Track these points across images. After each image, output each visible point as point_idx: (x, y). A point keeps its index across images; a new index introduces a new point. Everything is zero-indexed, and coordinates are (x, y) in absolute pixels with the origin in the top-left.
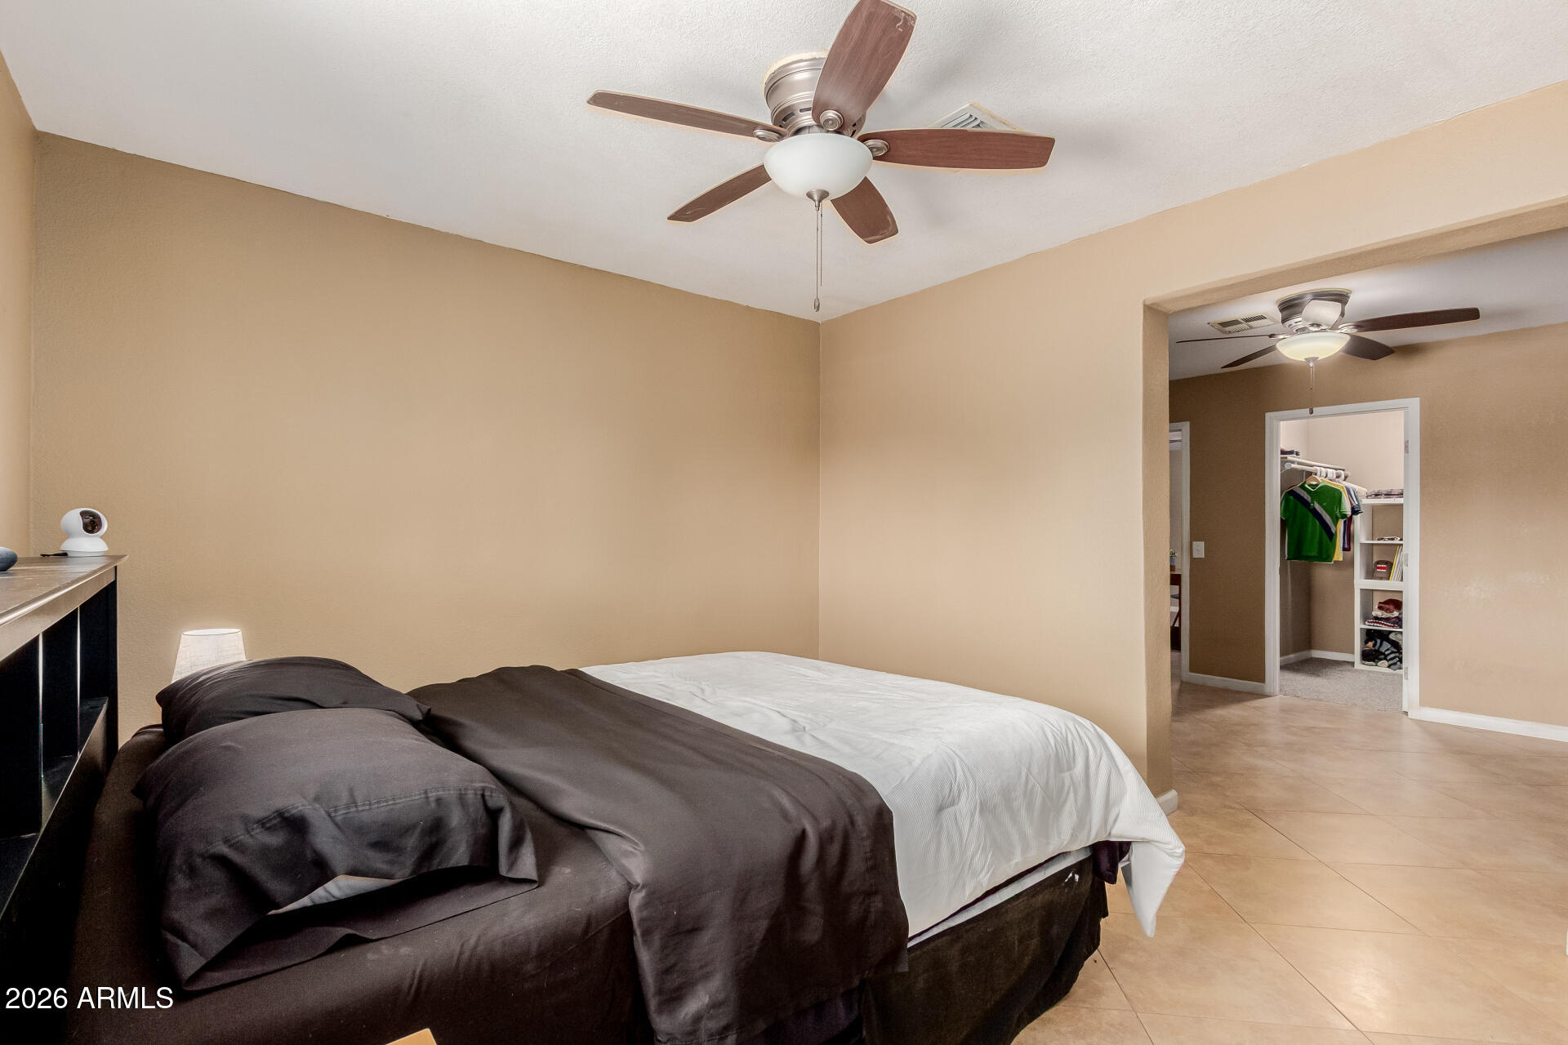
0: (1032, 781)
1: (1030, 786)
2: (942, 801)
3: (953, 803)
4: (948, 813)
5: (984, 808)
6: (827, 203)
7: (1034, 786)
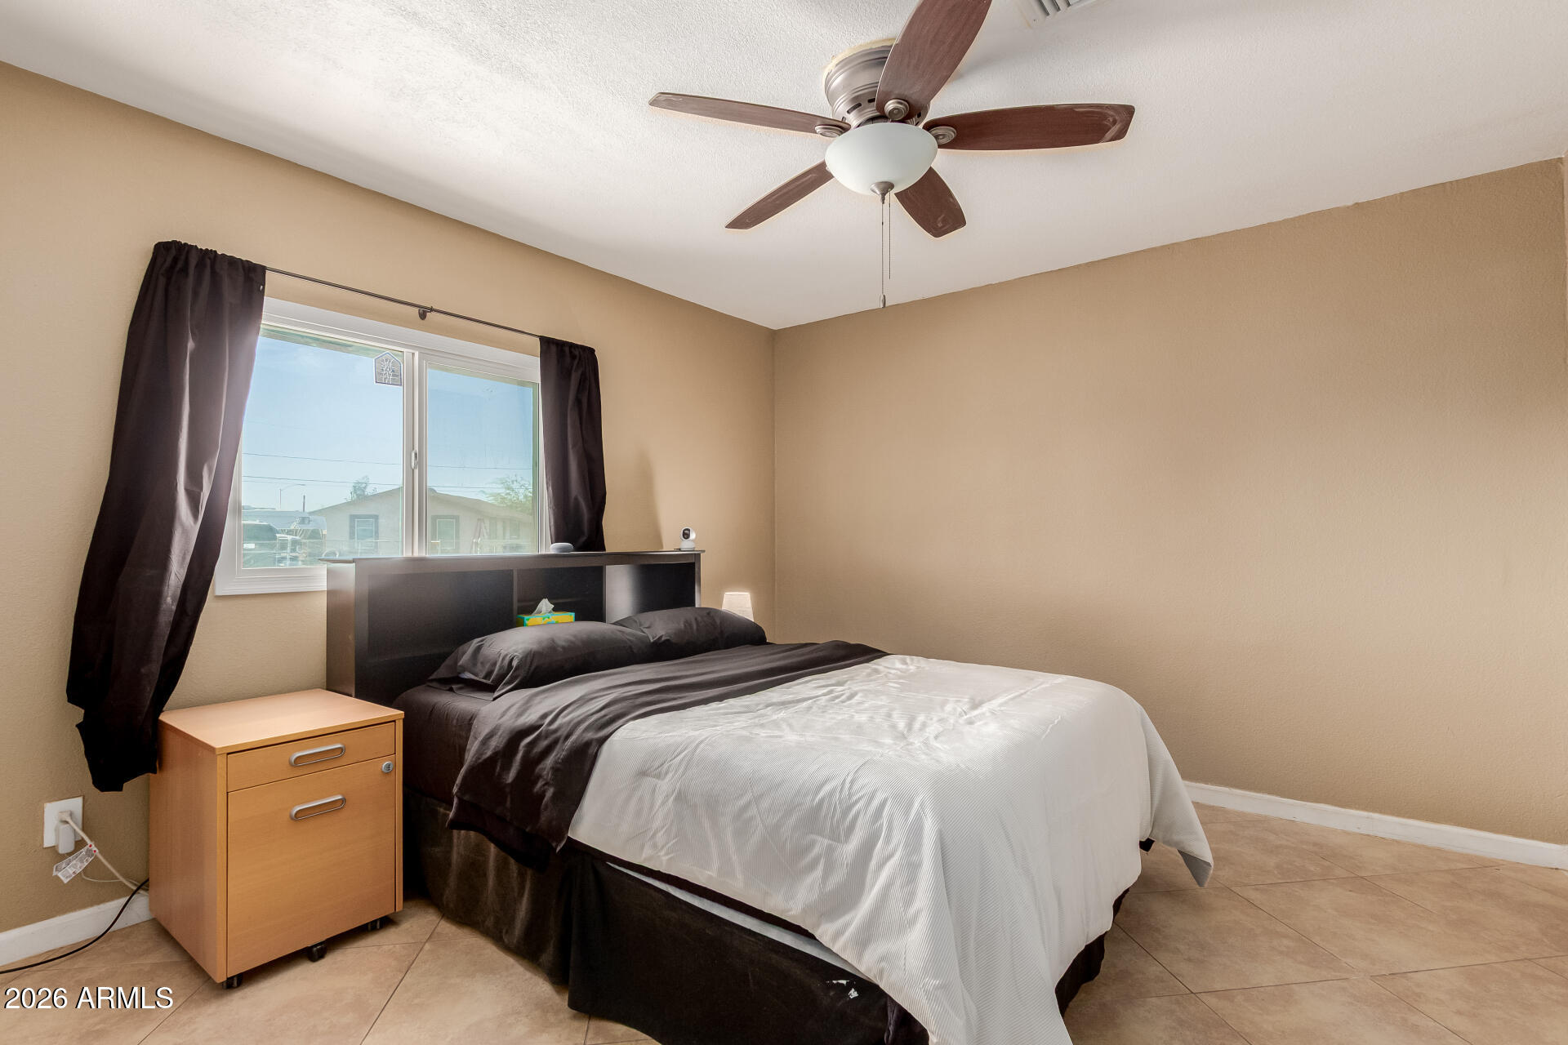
0: (753, 811)
1: (749, 814)
2: (648, 769)
3: (658, 776)
4: (649, 781)
5: (681, 797)
6: (891, 196)
7: (752, 818)
